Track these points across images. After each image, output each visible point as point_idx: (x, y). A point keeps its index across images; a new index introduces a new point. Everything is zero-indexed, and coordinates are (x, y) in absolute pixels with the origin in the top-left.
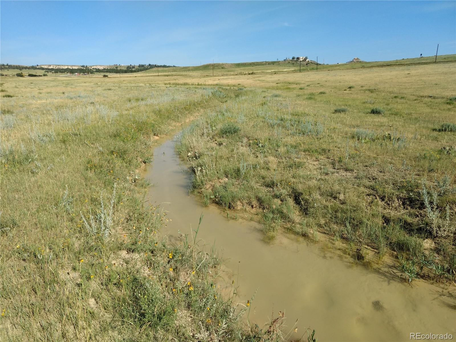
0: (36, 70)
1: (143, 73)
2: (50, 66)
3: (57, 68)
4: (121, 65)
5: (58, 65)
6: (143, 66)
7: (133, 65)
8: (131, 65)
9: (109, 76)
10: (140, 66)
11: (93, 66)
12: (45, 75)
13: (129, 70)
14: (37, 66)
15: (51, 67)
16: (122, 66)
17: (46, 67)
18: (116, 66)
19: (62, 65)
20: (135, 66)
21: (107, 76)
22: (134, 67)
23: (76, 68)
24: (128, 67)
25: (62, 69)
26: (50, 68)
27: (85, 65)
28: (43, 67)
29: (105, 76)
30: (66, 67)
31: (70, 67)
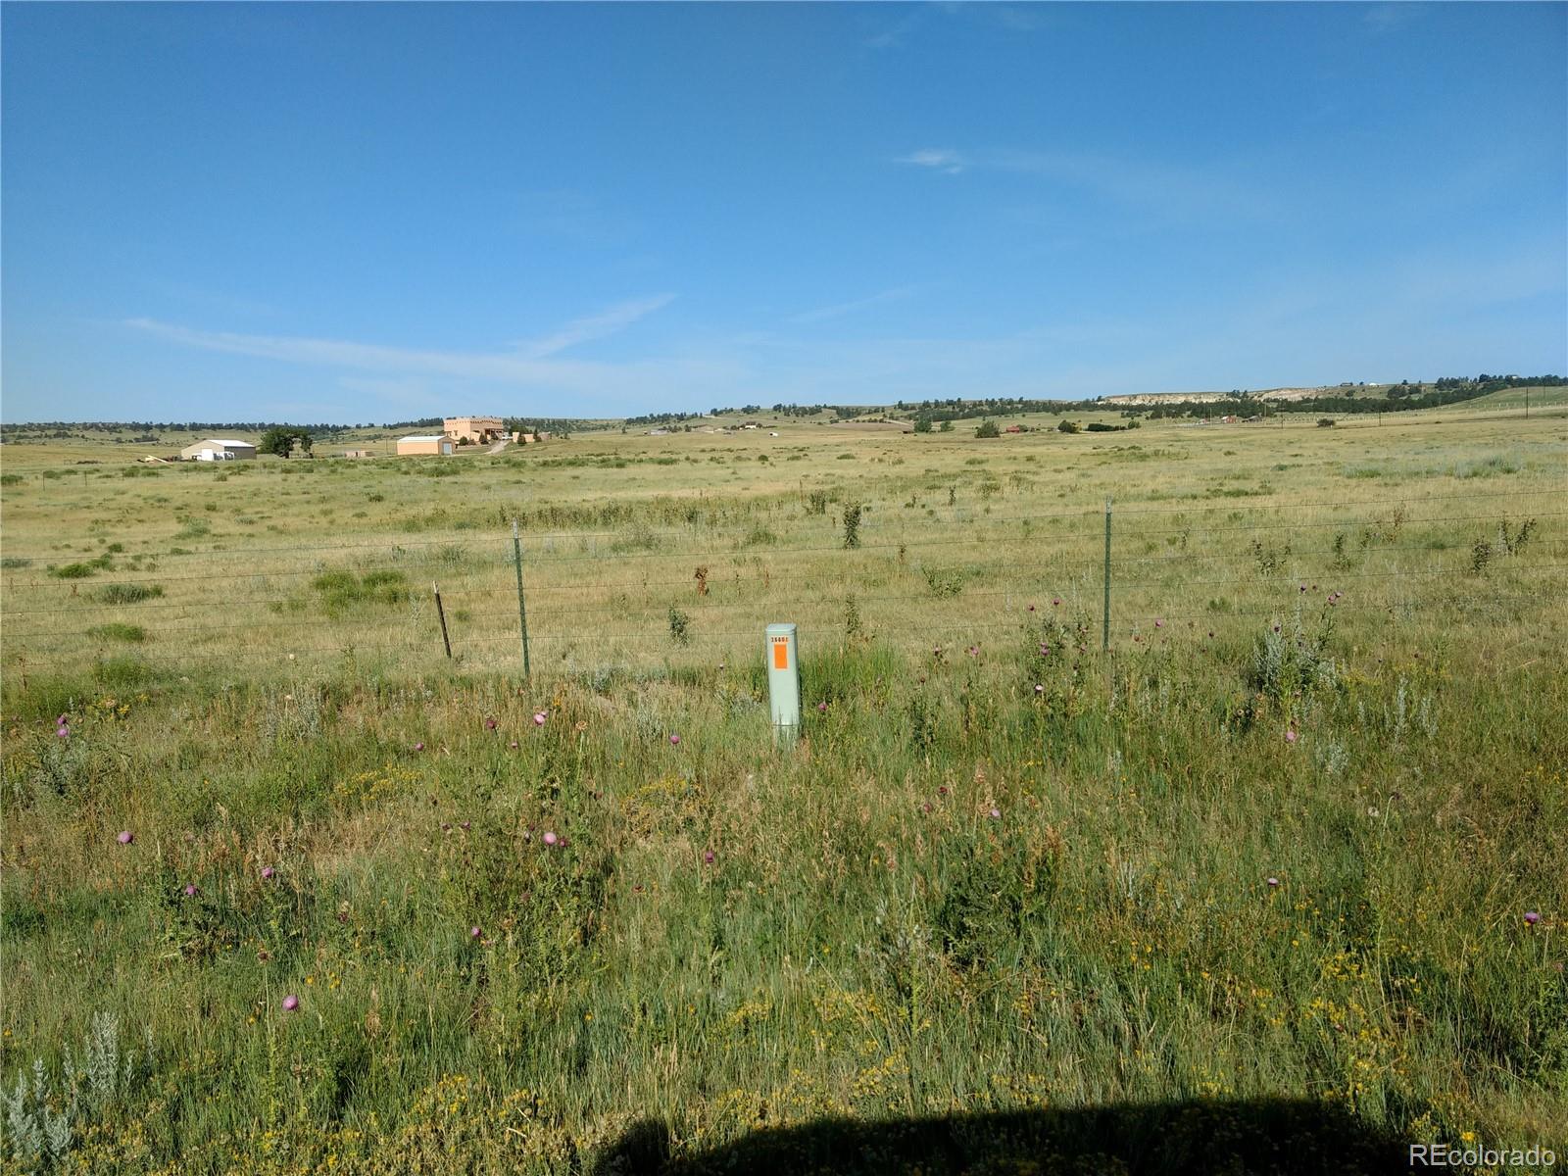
0: (1095, 413)
1: (1456, 408)
2: (1135, 397)
3: (1153, 403)
4: (1365, 384)
5: (1159, 395)
6: (1454, 383)
7: (1413, 381)
8: (1405, 383)
9: (1338, 423)
10: (1440, 384)
11: (1267, 392)
12: (1132, 426)
13: (1399, 399)
14: (1099, 399)
15: (1138, 402)
16: (1372, 388)
17: (1122, 402)
18: (1351, 388)
19: (1170, 394)
20: (1420, 385)
21: (1332, 423)
22: (1416, 389)
23: (1212, 400)
24: (1395, 391)
25: (1170, 406)
26: (1134, 403)
27: (1242, 391)
28: (1114, 401)
29: (1325, 423)
30: (1181, 400)
31: (1192, 400)
